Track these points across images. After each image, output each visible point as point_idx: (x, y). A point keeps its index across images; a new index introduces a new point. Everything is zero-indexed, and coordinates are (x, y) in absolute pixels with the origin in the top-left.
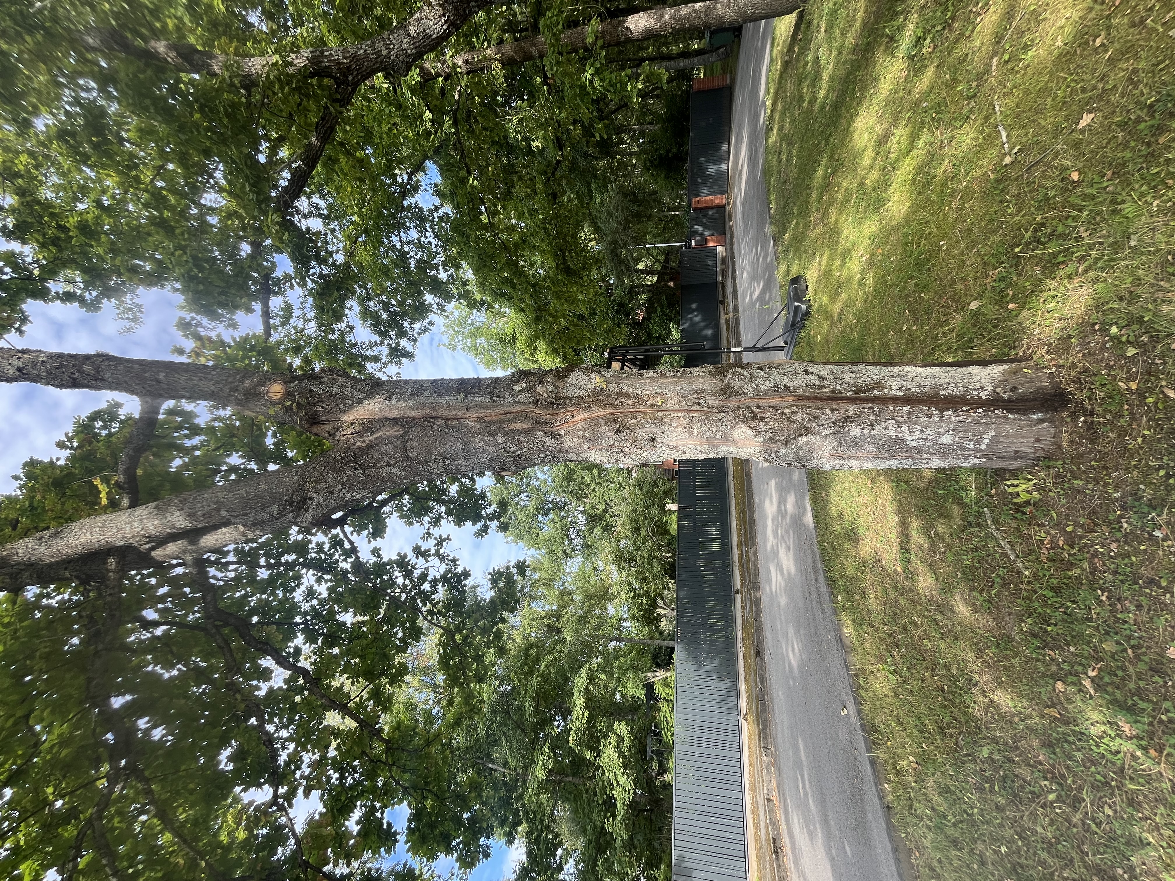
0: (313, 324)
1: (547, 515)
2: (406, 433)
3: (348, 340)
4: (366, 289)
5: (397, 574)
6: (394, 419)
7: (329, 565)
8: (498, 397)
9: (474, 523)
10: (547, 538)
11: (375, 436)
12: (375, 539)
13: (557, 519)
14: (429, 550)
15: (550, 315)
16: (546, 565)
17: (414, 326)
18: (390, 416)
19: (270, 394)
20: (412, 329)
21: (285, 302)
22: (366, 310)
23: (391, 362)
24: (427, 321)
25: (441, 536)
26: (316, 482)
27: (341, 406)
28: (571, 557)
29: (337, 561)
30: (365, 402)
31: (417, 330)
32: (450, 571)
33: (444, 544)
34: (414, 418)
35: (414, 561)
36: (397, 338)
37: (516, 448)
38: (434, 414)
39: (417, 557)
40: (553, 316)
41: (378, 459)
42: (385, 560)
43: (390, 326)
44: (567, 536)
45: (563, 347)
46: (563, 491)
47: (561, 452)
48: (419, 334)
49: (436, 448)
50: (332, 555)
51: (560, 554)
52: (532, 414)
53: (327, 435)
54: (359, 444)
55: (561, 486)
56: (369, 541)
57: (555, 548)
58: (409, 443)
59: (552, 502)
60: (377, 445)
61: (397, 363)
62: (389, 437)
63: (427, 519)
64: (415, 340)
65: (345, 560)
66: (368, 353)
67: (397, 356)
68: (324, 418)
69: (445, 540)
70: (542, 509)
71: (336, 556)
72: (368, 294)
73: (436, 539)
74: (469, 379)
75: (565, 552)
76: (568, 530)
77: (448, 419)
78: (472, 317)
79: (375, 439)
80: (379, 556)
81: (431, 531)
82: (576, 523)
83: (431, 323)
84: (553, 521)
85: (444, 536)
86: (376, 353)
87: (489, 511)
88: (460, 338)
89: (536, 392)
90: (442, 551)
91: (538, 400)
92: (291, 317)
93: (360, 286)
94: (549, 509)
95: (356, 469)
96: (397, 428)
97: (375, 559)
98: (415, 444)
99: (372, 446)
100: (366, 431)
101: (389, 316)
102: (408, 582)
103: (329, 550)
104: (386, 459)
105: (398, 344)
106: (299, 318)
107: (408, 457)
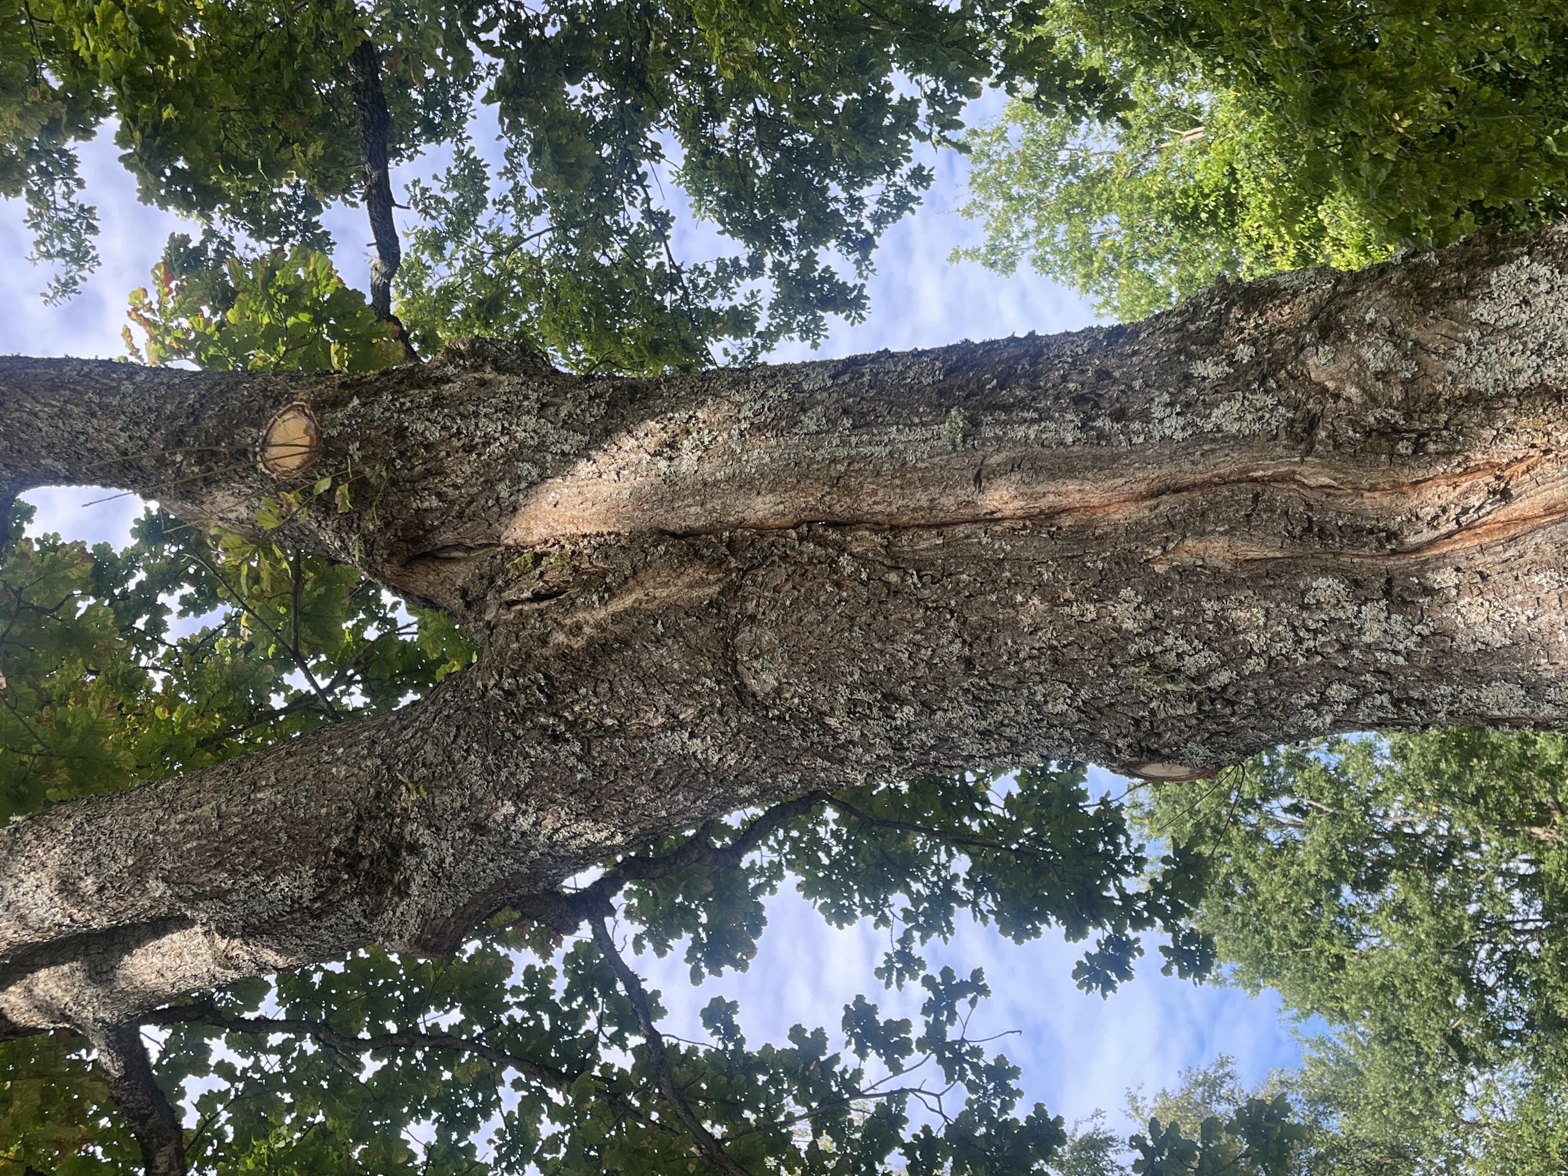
0: (542, 222)
1: (1375, 883)
2: (732, 590)
3: (651, 264)
4: (705, 80)
5: (790, 1105)
6: (688, 534)
7: (568, 1053)
8: (1119, 416)
9: (1075, 931)
10: (1376, 976)
11: (617, 606)
12: (716, 970)
13: (1417, 905)
14: (905, 1025)
15: (1377, 79)
16: (1374, 1085)
17: (864, 192)
18: (675, 523)
19: (273, 452)
20: (856, 204)
21: (461, 155)
22: (707, 153)
23: (786, 328)
24: (905, 169)
25: (947, 973)
26: (431, 783)
27: (503, 490)
28: (1481, 1062)
29: (592, 1040)
30: (583, 468)
31: (871, 207)
32: (985, 1111)
33: (961, 1005)
34: (761, 529)
35: (849, 1060)
36: (803, 244)
37: (1205, 659)
38: (841, 507)
39: (861, 1052)
40: (1391, 84)
41: (633, 699)
42: (753, 1047)
43: (782, 203)
44: (1464, 975)
45: (1435, 207)
46: (1443, 794)
47: (1437, 673)
48: (879, 219)
49: (853, 656)
50: (577, 1017)
51: (1434, 1046)
52: (1281, 495)
53: (457, 603)
54: (560, 638)
55: (1434, 773)
56: (696, 977)
57: (1411, 1020)
58: (745, 635)
59: (1394, 835)
60: (626, 643)
61: (806, 332)
62: (671, 607)
63: (899, 900)
64: (866, 244)
65: (618, 1040)
66: (713, 305)
67: (807, 306)
68: (448, 536)
69: (962, 989)
70: (1358, 860)
71: (591, 1024)
72: (710, 95)
73: (928, 981)
74: (990, 346)
75: (1453, 1040)
76: (1466, 951)
77: (897, 529)
78: (1072, 142)
79: (617, 618)
80: (731, 1032)
81: (917, 949)
82: (1501, 924)
83: (920, 177)
84: (1401, 912)
85: (963, 975)
86: (739, 300)
87: (1134, 885)
88: (1030, 224)
89: (1301, 379)
90: (952, 1033)
91: (1312, 422)
92: (480, 204)
93: (685, 74)
94: (1383, 862)
95: (556, 738)
96: (696, 572)
97: (715, 1042)
98: (768, 637)
99: (605, 648)
100: (586, 587)
101: (776, 167)
102: (826, 1143)
103: (569, 996)
104: (663, 700)
105: (809, 262)
106: (502, 204)
107: (741, 692)
